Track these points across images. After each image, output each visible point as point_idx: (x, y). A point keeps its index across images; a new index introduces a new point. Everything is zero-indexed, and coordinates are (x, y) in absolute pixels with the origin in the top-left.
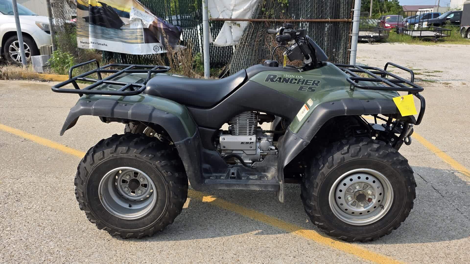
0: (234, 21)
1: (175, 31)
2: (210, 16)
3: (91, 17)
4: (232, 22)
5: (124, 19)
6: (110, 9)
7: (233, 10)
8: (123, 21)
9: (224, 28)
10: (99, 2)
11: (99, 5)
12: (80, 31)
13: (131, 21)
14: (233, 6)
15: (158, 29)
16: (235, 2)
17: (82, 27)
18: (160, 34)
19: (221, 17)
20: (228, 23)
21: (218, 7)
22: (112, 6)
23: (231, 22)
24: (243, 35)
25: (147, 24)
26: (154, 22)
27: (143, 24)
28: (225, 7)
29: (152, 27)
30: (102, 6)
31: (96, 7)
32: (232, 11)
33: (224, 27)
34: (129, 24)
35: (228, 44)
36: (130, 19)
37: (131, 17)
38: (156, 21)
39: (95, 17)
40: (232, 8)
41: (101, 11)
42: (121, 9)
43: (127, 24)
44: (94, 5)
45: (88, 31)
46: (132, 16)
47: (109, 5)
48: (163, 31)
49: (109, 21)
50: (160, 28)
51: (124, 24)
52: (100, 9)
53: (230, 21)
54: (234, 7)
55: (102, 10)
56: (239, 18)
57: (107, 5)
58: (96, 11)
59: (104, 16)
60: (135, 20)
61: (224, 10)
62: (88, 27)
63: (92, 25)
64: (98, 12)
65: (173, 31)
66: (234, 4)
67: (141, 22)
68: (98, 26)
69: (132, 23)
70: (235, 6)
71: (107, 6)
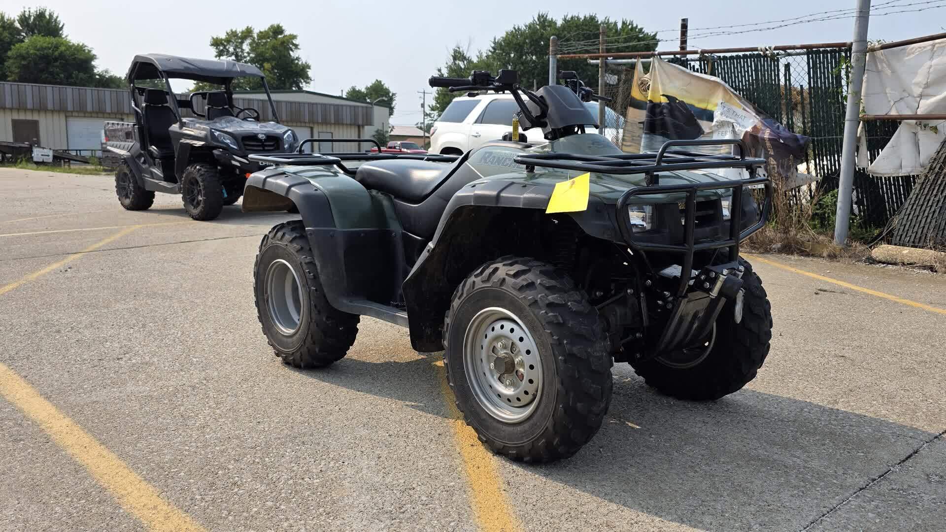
0: (923, 121)
1: (791, 144)
2: (864, 111)
3: (647, 122)
4: (918, 121)
5: (704, 125)
6: (682, 106)
7: (921, 96)
8: (703, 128)
9: (899, 137)
10: (663, 95)
11: (664, 100)
12: (630, 146)
13: (714, 126)
14: (923, 86)
15: (760, 141)
16: (928, 79)
17: (634, 138)
18: (763, 150)
19: (894, 113)
20: (908, 124)
21: (888, 90)
22: (686, 101)
23: (916, 123)
24: (939, 152)
25: (742, 131)
26: (755, 128)
27: (734, 131)
28: (904, 91)
29: (748, 137)
30: (668, 102)
31: (659, 105)
32: (918, 99)
33: (899, 133)
34: (712, 132)
35: (903, 172)
36: (714, 123)
37: (715, 120)
38: (759, 125)
39: (654, 120)
40: (917, 91)
41: (665, 111)
42: (702, 106)
43: (708, 133)
44: (656, 101)
45: (640, 144)
46: (717, 117)
47: (681, 100)
48: (768, 144)
49: (676, 126)
50: (763, 139)
51: (703, 133)
52: (664, 107)
53: (914, 121)
54: (925, 88)
55: (667, 108)
56: (936, 113)
57: (677, 99)
58: (658, 110)
59: (668, 119)
60: (722, 124)
61: (903, 97)
62: (641, 138)
63: (648, 136)
64: (661, 113)
65: (786, 143)
66: (925, 82)
67: (731, 128)
68: (658, 137)
69: (716, 130)
70: (927, 86)
71: (677, 101)
